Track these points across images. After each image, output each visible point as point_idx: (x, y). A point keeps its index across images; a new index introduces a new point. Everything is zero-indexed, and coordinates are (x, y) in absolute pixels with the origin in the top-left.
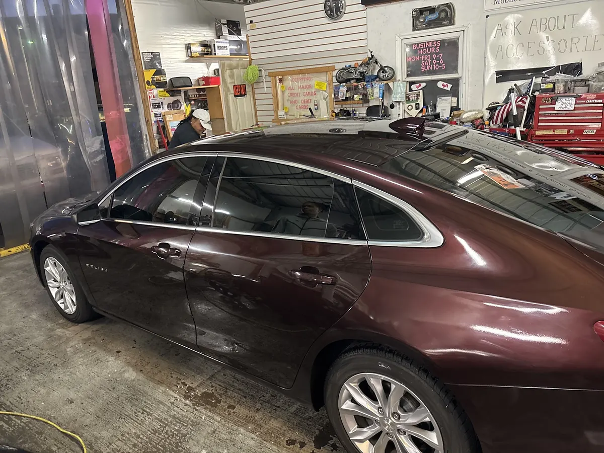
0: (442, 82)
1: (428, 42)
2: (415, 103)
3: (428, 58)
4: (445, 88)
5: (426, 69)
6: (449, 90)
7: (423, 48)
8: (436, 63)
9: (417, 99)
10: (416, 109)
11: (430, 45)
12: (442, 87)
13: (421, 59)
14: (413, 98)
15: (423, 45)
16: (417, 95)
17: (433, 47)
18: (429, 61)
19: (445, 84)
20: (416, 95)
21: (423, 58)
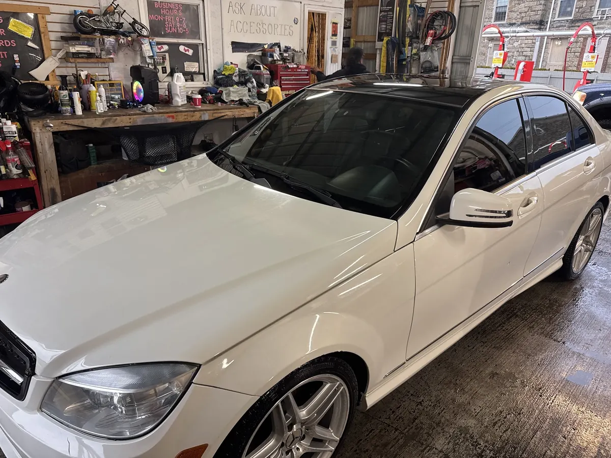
0: (183, 47)
1: (170, 3)
2: (161, 66)
3: (171, 20)
4: (187, 53)
5: (171, 30)
6: (191, 55)
7: (166, 9)
8: (180, 27)
9: (164, 62)
10: (163, 73)
11: (172, 6)
12: (184, 52)
13: (164, 20)
14: (159, 60)
15: (165, 4)
16: (163, 57)
17: (175, 9)
18: (173, 23)
19: (186, 48)
20: (161, 58)
21: (166, 19)
